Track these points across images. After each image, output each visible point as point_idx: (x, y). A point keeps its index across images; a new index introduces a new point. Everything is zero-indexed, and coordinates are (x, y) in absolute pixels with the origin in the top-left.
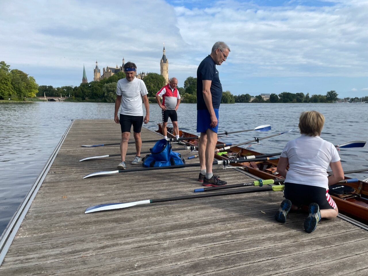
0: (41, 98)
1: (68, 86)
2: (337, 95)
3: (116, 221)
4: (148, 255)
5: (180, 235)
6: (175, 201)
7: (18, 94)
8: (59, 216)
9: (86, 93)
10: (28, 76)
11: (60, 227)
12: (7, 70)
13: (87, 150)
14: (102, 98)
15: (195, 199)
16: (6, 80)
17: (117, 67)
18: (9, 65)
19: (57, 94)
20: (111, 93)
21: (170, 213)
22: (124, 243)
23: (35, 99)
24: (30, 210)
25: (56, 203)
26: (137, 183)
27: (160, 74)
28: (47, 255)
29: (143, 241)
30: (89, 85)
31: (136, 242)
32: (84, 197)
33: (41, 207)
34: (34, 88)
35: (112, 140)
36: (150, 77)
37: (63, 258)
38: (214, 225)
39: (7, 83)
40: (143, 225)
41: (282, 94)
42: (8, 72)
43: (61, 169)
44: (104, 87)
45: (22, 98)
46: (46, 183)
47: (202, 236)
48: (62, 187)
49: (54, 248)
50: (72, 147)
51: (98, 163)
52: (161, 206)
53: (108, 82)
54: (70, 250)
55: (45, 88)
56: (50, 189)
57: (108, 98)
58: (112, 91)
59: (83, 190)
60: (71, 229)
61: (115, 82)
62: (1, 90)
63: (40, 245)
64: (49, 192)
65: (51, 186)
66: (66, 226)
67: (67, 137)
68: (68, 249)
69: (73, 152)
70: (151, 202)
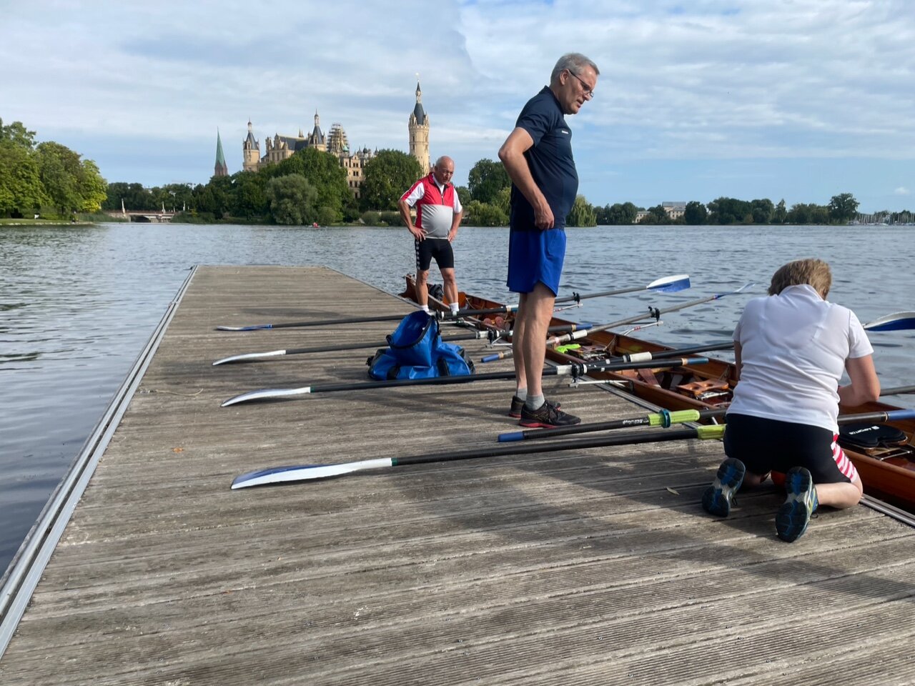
0: (113, 215)
1: (180, 183)
2: (856, 204)
3: (306, 507)
4: (387, 590)
5: (465, 544)
7: (59, 205)
8: (167, 495)
9: (224, 202)
10: (81, 159)
11: (168, 520)
12: (29, 144)
13: (232, 339)
14: (265, 214)
15: (500, 457)
16: (27, 168)
17: (300, 136)
18: (33, 131)
19: (154, 204)
20: (286, 200)
21: (439, 490)
22: (327, 561)
23: (98, 216)
24: (94, 478)
25: (157, 464)
26: (356, 419)
27: (408, 153)
28: (138, 587)
29: (375, 557)
30: (233, 182)
31: (357, 559)
32: (226, 451)
33: (120, 474)
34: (96, 189)
35: (292, 314)
36: (383, 160)
37: (176, 594)
38: (550, 520)
39: (29, 178)
40: (374, 520)
42: (32, 148)
43: (168, 384)
44: (269, 186)
45: (67, 213)
46: (132, 415)
48: (171, 425)
49: (154, 571)
50: (193, 332)
51: (259, 370)
53: (277, 173)
54: (195, 577)
55: (124, 190)
56: (141, 429)
57: (280, 212)
58: (288, 197)
59: (224, 434)
60: (197, 525)
61: (297, 172)
62: (15, 194)
63: (120, 564)
64: (140, 437)
65: (144, 424)
66: (184, 518)
67: (181, 307)
68: (190, 574)
69: (196, 343)
70: (394, 464)
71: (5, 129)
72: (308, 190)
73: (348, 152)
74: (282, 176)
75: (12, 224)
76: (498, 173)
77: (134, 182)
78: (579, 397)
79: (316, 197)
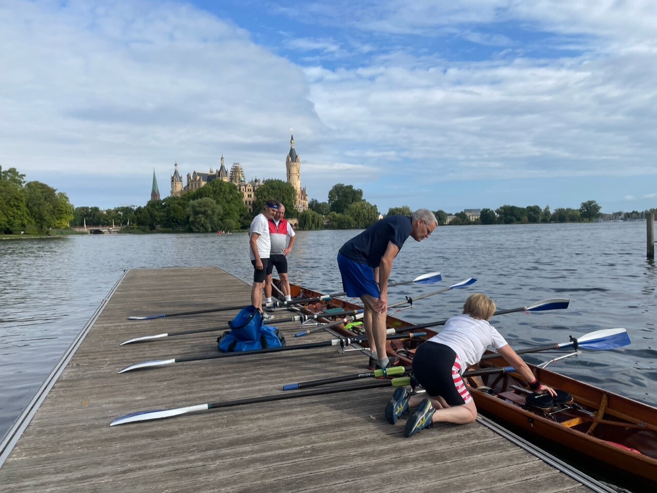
0: (77, 230)
1: (126, 206)
2: (599, 208)
3: (153, 436)
4: (184, 480)
5: (238, 453)
6: (249, 405)
7: (39, 224)
8: (73, 430)
9: (156, 218)
10: (57, 192)
11: (70, 445)
12: (20, 183)
13: (137, 326)
14: (185, 225)
15: (280, 401)
16: (17, 199)
17: (211, 172)
18: (24, 174)
19: (107, 221)
20: (200, 215)
21: (234, 422)
22: (155, 466)
23: (67, 231)
24: (32, 422)
25: (70, 412)
26: (201, 379)
27: (286, 181)
28: (47, 482)
29: (183, 462)
30: (163, 204)
31: (173, 464)
32: (114, 402)
33: (48, 418)
34: (66, 212)
35: (183, 305)
36: (268, 187)
37: (67, 485)
38: (293, 438)
39: (19, 206)
40: (190, 441)
41: (501, 208)
42: (22, 186)
43: (88, 359)
44: (188, 206)
45: (45, 230)
46: (62, 381)
47: (269, 453)
48: (84, 387)
49: (58, 473)
50: (113, 321)
51: (149, 347)
52: (225, 413)
53: (194, 197)
54: (79, 476)
55: (86, 212)
56: (66, 390)
57: (196, 224)
58: (202, 213)
59: (115, 392)
60: (87, 447)
61: (208, 196)
62: (7, 217)
63: (39, 470)
64: (64, 395)
65: (67, 387)
66: (80, 444)
67: (109, 303)
68: (78, 474)
69: (113, 330)
70: (209, 408)
71: (4, 173)
72: (216, 208)
73: (244, 181)
74: (197, 199)
75: (5, 238)
76: (348, 193)
77: (93, 206)
78: (346, 359)
79: (222, 213)
